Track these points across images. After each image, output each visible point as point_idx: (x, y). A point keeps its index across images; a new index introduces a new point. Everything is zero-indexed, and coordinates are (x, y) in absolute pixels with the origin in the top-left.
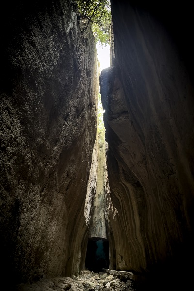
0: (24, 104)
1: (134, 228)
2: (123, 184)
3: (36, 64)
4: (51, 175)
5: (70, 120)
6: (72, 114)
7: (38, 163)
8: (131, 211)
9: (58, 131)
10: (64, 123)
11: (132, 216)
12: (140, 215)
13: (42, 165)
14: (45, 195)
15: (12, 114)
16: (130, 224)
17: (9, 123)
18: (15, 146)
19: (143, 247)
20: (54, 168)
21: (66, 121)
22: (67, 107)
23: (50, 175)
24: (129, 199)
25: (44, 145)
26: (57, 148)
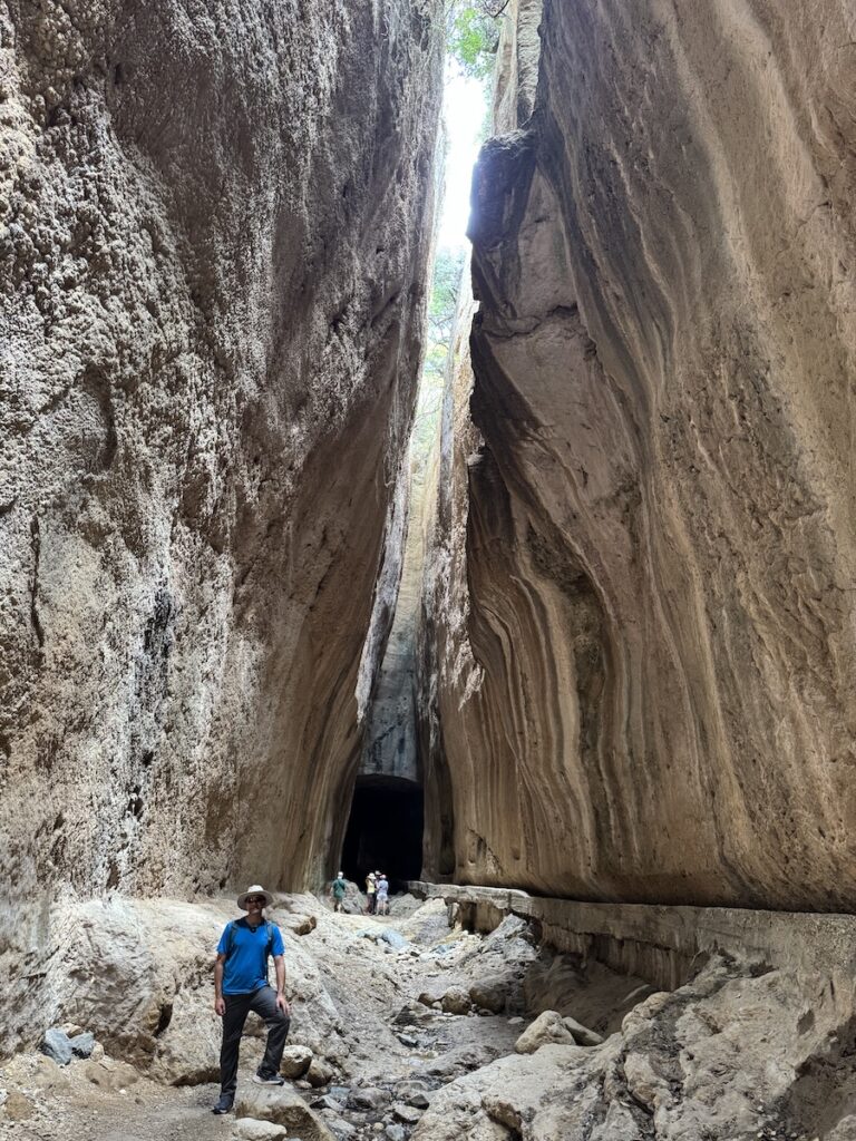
0: (209, 224)
1: (554, 737)
2: (527, 584)
3: (260, 64)
4: (274, 530)
5: (349, 332)
6: (358, 308)
7: (237, 471)
8: (549, 682)
9: (307, 366)
10: (329, 337)
11: (549, 694)
12: (582, 692)
13: (247, 485)
14: (248, 599)
15: (166, 254)
16: (538, 725)
17: (151, 286)
18: (169, 386)
19: (585, 805)
20: (286, 502)
21: (336, 330)
22: (344, 277)
23: (270, 527)
24: (543, 639)
25: (259, 406)
26: (301, 432)
